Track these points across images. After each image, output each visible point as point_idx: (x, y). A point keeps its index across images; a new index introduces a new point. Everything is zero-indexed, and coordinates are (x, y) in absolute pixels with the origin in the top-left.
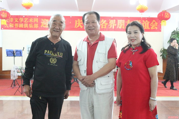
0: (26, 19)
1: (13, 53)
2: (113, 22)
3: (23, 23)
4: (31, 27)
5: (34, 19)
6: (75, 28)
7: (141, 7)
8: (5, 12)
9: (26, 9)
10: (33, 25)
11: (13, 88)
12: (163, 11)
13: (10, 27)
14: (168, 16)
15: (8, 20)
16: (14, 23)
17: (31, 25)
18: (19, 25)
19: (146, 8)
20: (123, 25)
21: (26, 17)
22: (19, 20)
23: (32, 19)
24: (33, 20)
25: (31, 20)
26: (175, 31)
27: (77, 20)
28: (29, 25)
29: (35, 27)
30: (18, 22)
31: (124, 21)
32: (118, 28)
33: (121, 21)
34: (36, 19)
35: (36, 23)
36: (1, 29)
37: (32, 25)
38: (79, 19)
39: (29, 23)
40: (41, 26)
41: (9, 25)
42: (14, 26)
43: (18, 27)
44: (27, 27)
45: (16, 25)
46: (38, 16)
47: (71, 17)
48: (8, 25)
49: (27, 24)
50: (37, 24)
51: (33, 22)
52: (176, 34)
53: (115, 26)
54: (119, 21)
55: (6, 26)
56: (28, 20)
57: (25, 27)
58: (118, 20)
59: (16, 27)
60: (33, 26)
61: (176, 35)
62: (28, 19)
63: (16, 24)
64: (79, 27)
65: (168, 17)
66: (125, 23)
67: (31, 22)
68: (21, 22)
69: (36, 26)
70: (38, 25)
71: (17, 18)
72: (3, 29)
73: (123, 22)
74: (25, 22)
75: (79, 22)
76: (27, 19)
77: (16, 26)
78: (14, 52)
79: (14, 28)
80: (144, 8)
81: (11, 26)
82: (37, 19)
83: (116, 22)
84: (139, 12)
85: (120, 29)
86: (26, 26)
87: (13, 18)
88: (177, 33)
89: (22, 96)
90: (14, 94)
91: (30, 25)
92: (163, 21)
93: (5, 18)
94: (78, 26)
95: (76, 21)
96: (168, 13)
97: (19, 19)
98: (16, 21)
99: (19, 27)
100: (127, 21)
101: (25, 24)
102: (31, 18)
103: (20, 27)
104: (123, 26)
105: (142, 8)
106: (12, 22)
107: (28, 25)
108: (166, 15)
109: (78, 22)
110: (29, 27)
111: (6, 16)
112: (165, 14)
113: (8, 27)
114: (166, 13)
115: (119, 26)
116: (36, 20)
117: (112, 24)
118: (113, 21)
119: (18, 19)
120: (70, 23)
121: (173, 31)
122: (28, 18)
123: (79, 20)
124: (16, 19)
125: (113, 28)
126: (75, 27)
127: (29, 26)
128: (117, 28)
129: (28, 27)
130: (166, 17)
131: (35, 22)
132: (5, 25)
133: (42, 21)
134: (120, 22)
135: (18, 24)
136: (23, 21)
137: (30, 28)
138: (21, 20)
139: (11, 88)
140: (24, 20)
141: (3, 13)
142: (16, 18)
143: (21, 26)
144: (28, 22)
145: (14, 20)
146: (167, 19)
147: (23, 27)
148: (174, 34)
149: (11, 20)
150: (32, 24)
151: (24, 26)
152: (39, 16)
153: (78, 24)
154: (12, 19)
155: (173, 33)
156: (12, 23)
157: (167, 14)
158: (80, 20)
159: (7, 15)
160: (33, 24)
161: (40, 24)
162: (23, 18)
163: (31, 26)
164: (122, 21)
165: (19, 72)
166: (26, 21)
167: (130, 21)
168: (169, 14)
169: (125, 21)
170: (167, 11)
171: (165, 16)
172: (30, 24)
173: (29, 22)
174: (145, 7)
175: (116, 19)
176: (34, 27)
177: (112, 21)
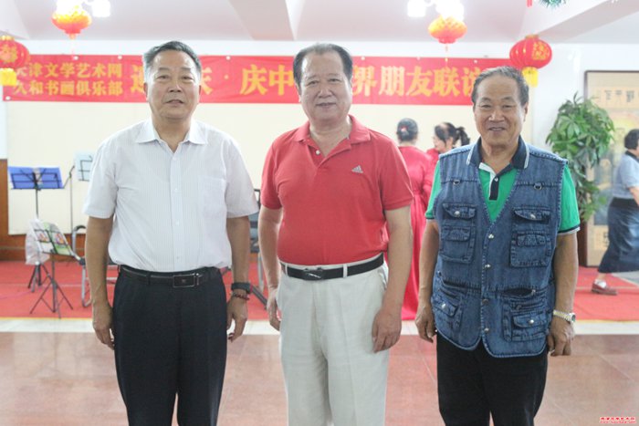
0: (84, 67)
1: (31, 177)
2: (367, 75)
3: (74, 78)
4: (99, 94)
5: (110, 65)
6: (243, 95)
7: (443, 26)
8: (11, 44)
9: (68, 35)
10: (106, 85)
11: (33, 292)
12: (527, 38)
13: (33, 93)
14: (542, 53)
15: (25, 71)
16: (43, 79)
17: (99, 86)
18: (59, 86)
19: (460, 27)
20: (398, 85)
21: (82, 58)
22: (62, 69)
23: (104, 67)
24: (106, 70)
25: (99, 70)
26: (569, 101)
27: (249, 68)
28: (94, 87)
29: (114, 93)
30: (56, 75)
31: (402, 70)
32: (384, 93)
33: (393, 72)
34: (114, 65)
35: (115, 78)
36: (4, 99)
37: (102, 85)
38: (254, 63)
39: (92, 80)
40: (133, 89)
41: (29, 88)
42: (46, 91)
43: (56, 92)
44: (85, 94)
45: (52, 85)
46: (120, 58)
47: (228, 58)
48: (27, 88)
49: (87, 83)
50: (117, 83)
51: (107, 76)
52: (572, 113)
53: (372, 88)
54: (387, 72)
55: (18, 91)
56: (90, 70)
57: (79, 93)
58: (384, 69)
59: (50, 93)
60: (107, 90)
61: (570, 118)
62: (89, 65)
63: (51, 81)
64: (256, 92)
65: (543, 58)
66: (406, 76)
67: (99, 76)
68: (67, 76)
69: (116, 89)
70: (122, 86)
71: (54, 64)
72: (11, 100)
73: (399, 72)
74: (80, 75)
75: (255, 76)
76: (86, 65)
77: (50, 88)
78: (34, 175)
79: (45, 97)
80: (453, 26)
81: (36, 88)
82: (119, 66)
83: (377, 76)
84: (438, 40)
85: (389, 97)
86: (83, 88)
87: (40, 62)
88: (575, 109)
89: (54, 317)
90: (31, 313)
91: (97, 86)
92: (529, 69)
93: (9, 65)
94: (252, 89)
95: (246, 72)
96: (543, 42)
97: (60, 65)
98: (52, 73)
99: (59, 91)
100: (412, 70)
101: (79, 82)
102: (99, 65)
103: (63, 92)
104: (398, 88)
105: (446, 27)
106: (37, 75)
107: (90, 86)
108: (538, 49)
109: (250, 76)
110: (94, 93)
111: (14, 57)
112: (535, 49)
113: (25, 92)
114: (535, 45)
115: (386, 88)
116: (117, 70)
117: (364, 82)
118: (367, 71)
119: (56, 66)
120: (226, 77)
121: (565, 102)
122: (88, 63)
123: (254, 67)
124: (51, 68)
125: (367, 93)
126: (242, 92)
127: (92, 90)
128: (380, 93)
129: (88, 94)
130: (537, 55)
131: (112, 75)
132: (17, 87)
133: (133, 73)
134: (390, 75)
135: (57, 83)
136: (73, 73)
137: (95, 95)
138: (68, 69)
139: (28, 290)
140: (77, 71)
141: (5, 48)
142: (51, 64)
143: (67, 88)
144: (88, 76)
145: (45, 71)
146: (539, 64)
147: (72, 93)
148: (566, 114)
149: (34, 70)
150: (102, 82)
151: (75, 91)
152: (124, 57)
153: (250, 80)
154: (38, 67)
155: (564, 111)
156: (39, 79)
157: (542, 48)
158: (259, 69)
159: (19, 55)
160: (106, 81)
161: (127, 83)
162: (71, 64)
163: (98, 90)
164: (395, 69)
165: (44, 242)
166: (85, 73)
167: (422, 71)
168: (545, 48)
169: (406, 72)
170: (540, 38)
171: (533, 55)
172: (94, 84)
173: (94, 75)
174: (457, 26)
175: (376, 63)
176: (110, 93)
177: (363, 69)
